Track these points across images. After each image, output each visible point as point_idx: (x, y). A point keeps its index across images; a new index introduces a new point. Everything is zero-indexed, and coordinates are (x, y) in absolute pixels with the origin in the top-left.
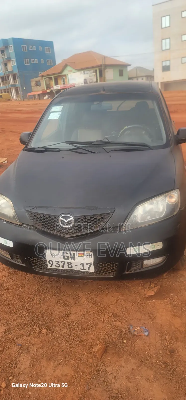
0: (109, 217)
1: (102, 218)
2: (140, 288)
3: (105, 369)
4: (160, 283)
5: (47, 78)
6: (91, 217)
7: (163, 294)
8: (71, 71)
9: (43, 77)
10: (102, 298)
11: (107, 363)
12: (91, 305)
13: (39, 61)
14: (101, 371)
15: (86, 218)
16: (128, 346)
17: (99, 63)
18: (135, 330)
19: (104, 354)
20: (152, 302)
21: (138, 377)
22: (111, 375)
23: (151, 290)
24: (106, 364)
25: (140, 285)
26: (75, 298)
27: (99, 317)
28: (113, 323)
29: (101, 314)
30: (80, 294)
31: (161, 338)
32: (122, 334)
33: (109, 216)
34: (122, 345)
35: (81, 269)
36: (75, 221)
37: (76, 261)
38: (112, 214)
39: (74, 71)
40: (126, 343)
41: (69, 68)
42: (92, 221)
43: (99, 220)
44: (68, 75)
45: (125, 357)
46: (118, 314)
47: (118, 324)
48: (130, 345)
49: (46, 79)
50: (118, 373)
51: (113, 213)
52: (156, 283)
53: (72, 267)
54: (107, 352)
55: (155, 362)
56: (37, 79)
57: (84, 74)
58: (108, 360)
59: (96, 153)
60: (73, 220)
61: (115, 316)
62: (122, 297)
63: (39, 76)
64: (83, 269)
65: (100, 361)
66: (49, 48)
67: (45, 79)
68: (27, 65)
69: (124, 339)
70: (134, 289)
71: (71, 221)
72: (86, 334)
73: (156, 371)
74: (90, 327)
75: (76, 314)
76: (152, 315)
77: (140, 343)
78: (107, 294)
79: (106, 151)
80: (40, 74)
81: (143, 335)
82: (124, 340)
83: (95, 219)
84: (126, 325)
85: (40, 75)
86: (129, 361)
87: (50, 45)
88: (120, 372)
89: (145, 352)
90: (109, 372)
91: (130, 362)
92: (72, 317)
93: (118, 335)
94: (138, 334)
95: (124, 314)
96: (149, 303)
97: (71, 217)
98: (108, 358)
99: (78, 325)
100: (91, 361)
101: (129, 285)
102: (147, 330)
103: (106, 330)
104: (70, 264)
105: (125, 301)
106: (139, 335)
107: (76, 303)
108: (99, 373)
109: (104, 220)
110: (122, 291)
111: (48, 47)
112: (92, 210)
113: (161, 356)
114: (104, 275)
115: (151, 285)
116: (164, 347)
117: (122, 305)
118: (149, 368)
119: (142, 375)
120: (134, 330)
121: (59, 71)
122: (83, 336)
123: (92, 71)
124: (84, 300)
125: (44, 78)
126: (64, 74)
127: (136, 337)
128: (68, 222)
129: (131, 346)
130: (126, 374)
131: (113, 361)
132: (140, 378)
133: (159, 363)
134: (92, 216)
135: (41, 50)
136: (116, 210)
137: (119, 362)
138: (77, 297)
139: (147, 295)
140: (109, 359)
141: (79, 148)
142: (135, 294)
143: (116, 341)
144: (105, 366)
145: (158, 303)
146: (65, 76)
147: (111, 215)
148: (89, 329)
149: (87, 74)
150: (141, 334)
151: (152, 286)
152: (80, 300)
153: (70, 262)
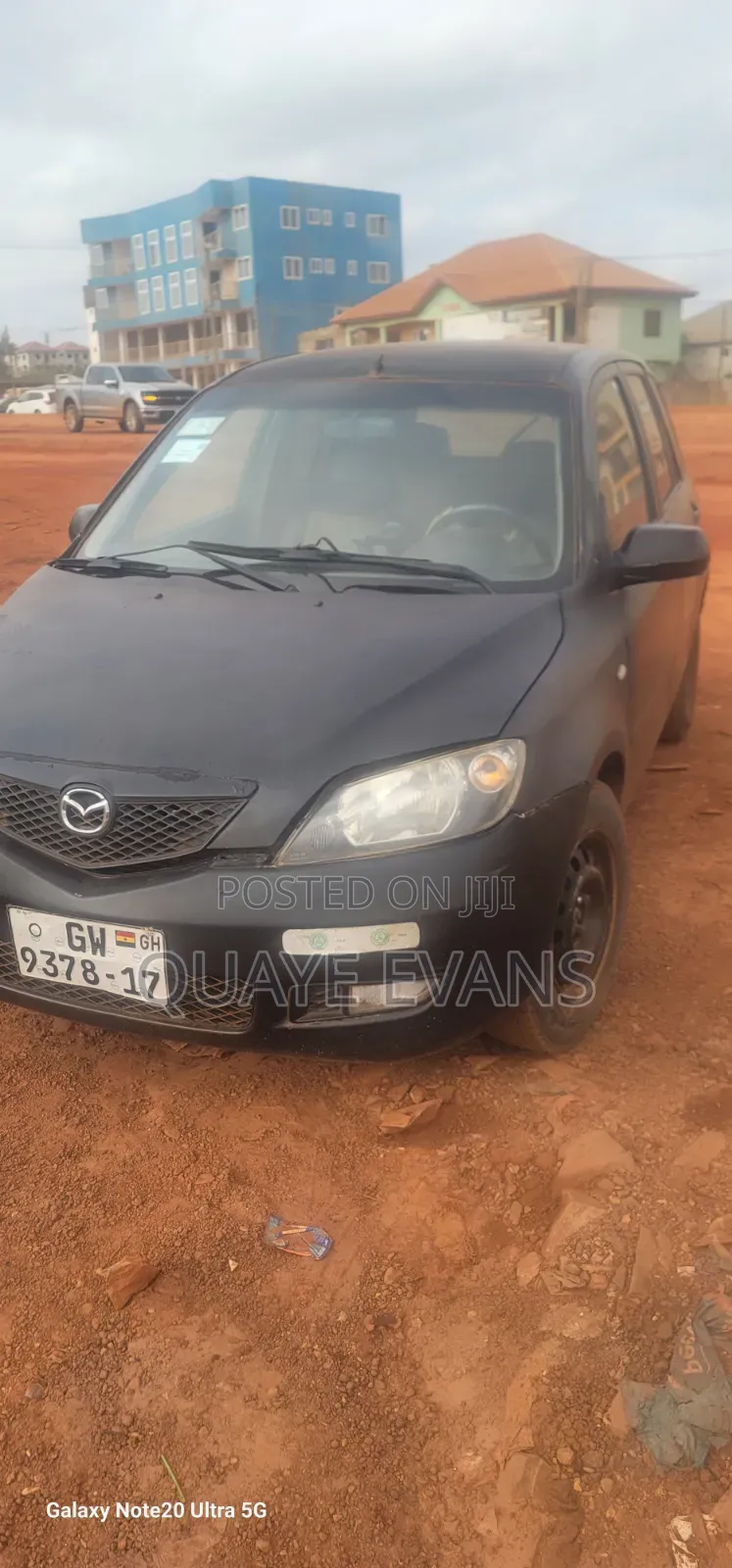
0: (231, 810)
1: (209, 813)
2: (371, 1099)
3: (125, 1343)
4: (449, 1089)
5: (364, 329)
6: (171, 803)
7: (449, 1131)
8: (454, 308)
9: (344, 324)
10: (222, 1117)
11: (137, 1326)
12: (171, 1133)
13: (341, 268)
14: (106, 1346)
15: (152, 808)
16: (238, 1282)
17: (567, 281)
18: (284, 1233)
19: (141, 1295)
20: (396, 1151)
21: (220, 1385)
22: (138, 1363)
23: (404, 1110)
24: (133, 1326)
25: (376, 1089)
26: (131, 1102)
27: (180, 1177)
28: (220, 1201)
29: (192, 1165)
30: (154, 1093)
31: (368, 1273)
32: (235, 1241)
33: (233, 806)
34: (219, 1276)
35: (126, 991)
36: (116, 812)
37: (108, 958)
38: (245, 800)
39: (465, 305)
40: (235, 1270)
41: (447, 297)
42: (172, 819)
43: (195, 818)
44: (441, 321)
45: (208, 1316)
46: (252, 1174)
47: (237, 1206)
48: (245, 1280)
49: (356, 336)
50: (161, 1362)
51: (249, 797)
52: (434, 1090)
53: (96, 981)
54: (156, 1289)
55: (309, 1345)
56: (323, 333)
57: (505, 319)
58: (147, 1313)
59: (282, 590)
60: (107, 810)
61: (236, 1178)
62: (295, 1123)
63: (334, 319)
64: (133, 991)
65: (117, 1313)
66: (382, 220)
67: (353, 333)
68: (292, 278)
69: (233, 1257)
70: (349, 1100)
71: (100, 811)
72: (113, 1223)
73: (296, 1376)
74: (136, 1205)
75: (106, 1156)
76: (373, 1194)
77: (283, 1278)
78: (244, 1105)
79: (331, 587)
80: (340, 312)
81: (306, 1254)
82: (231, 1262)
83: (186, 813)
84: (261, 1213)
85: (337, 318)
86: (217, 1329)
87: (387, 207)
88: (168, 1357)
89: (288, 1310)
90: (131, 1354)
91: (219, 1332)
92: (90, 1164)
93: (217, 1243)
94: (287, 1246)
95: (272, 1180)
96: (381, 1153)
97: (101, 797)
98: (148, 1309)
99: (98, 1191)
100: (87, 1308)
101: (335, 1084)
102: (326, 1242)
103: (185, 1222)
104: (88, 966)
105: (296, 1134)
106: (292, 1252)
107: (124, 1121)
108: (96, 1350)
109: (212, 821)
110: (304, 1100)
111: (378, 216)
112: (177, 779)
113: (338, 1331)
114: (214, 1024)
115: (411, 1094)
116: (361, 1302)
117: (283, 1147)
118: (278, 1361)
119: (240, 1382)
120: (281, 1233)
121: (408, 307)
122: (99, 1227)
123: (537, 312)
124: (155, 1115)
125: (349, 329)
126: (426, 316)
127: (279, 1255)
128: (91, 815)
129: (248, 1282)
130: (187, 1368)
131: (161, 1319)
132: (227, 1388)
133: (317, 1354)
134: (175, 803)
135: (352, 226)
136: (260, 790)
137: (180, 1327)
138: (138, 1100)
139: (383, 1124)
140: (151, 1311)
141: (232, 571)
142: (344, 1119)
143: (203, 1261)
144: (128, 1333)
145: (412, 1157)
146: (430, 324)
147: (242, 804)
148: (129, 1209)
149: (517, 321)
150: (301, 1251)
151: (415, 1096)
152: (144, 1111)
153: (88, 961)
